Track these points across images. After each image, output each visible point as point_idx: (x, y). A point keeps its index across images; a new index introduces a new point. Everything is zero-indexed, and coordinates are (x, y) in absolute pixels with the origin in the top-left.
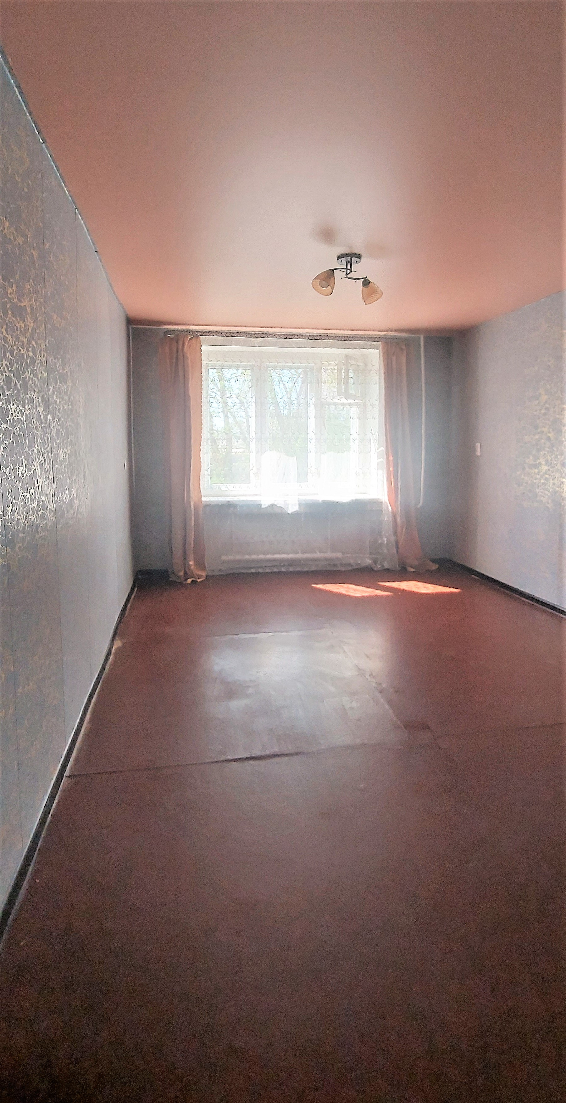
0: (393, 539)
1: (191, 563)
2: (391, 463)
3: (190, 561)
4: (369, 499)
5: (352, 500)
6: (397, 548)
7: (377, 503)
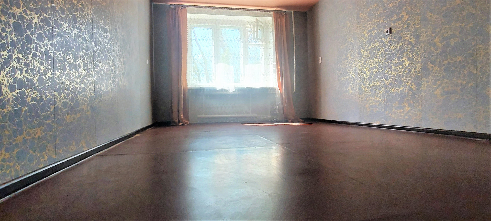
0: (281, 106)
1: (182, 115)
2: (279, 70)
3: (181, 114)
4: (269, 87)
5: (261, 87)
6: (283, 111)
7: (273, 89)
